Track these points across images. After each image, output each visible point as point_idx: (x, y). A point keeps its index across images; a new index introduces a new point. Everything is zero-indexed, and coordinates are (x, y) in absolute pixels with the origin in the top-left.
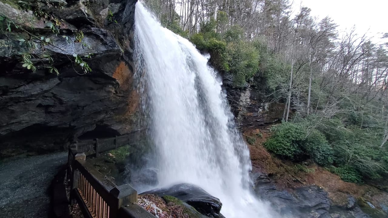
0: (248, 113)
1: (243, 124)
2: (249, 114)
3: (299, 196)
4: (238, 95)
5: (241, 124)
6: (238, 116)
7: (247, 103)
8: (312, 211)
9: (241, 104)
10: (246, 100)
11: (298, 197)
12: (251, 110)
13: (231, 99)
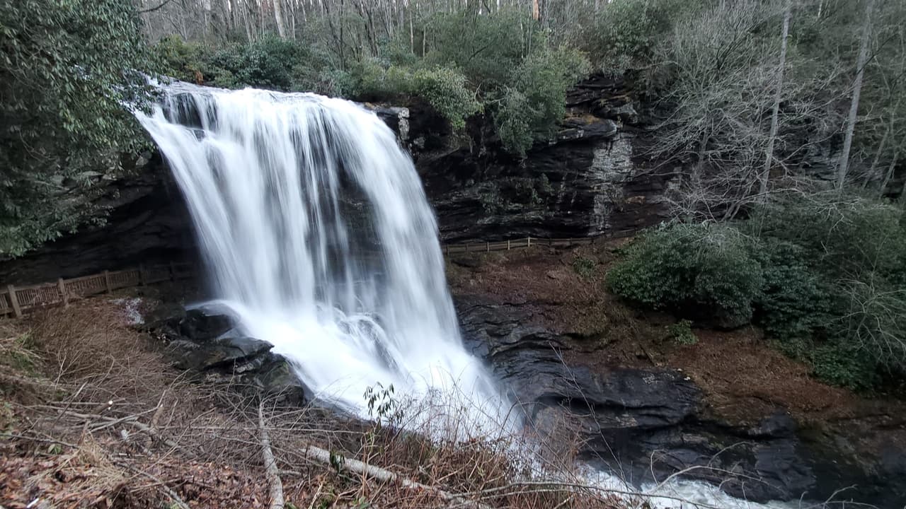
0: (630, 196)
1: (610, 226)
2: (630, 199)
3: (611, 384)
4: (581, 157)
5: (605, 223)
6: (593, 207)
7: (624, 173)
8: (624, 413)
9: (599, 178)
10: (615, 165)
11: (608, 385)
12: (641, 188)
13: (557, 170)
